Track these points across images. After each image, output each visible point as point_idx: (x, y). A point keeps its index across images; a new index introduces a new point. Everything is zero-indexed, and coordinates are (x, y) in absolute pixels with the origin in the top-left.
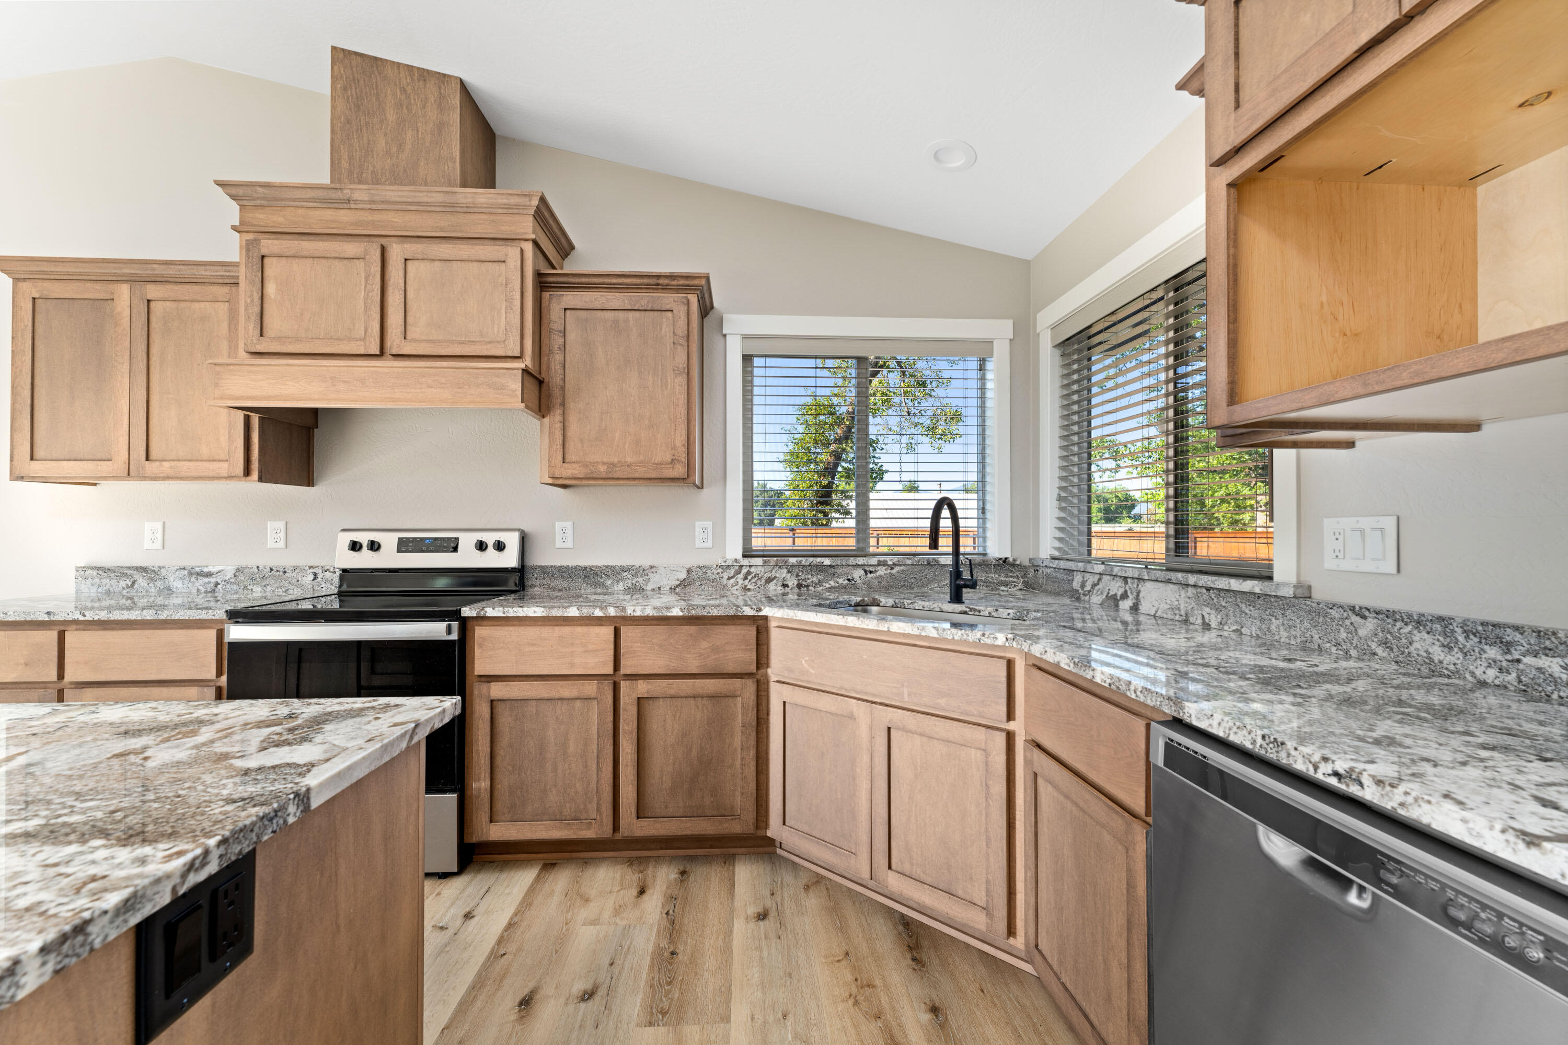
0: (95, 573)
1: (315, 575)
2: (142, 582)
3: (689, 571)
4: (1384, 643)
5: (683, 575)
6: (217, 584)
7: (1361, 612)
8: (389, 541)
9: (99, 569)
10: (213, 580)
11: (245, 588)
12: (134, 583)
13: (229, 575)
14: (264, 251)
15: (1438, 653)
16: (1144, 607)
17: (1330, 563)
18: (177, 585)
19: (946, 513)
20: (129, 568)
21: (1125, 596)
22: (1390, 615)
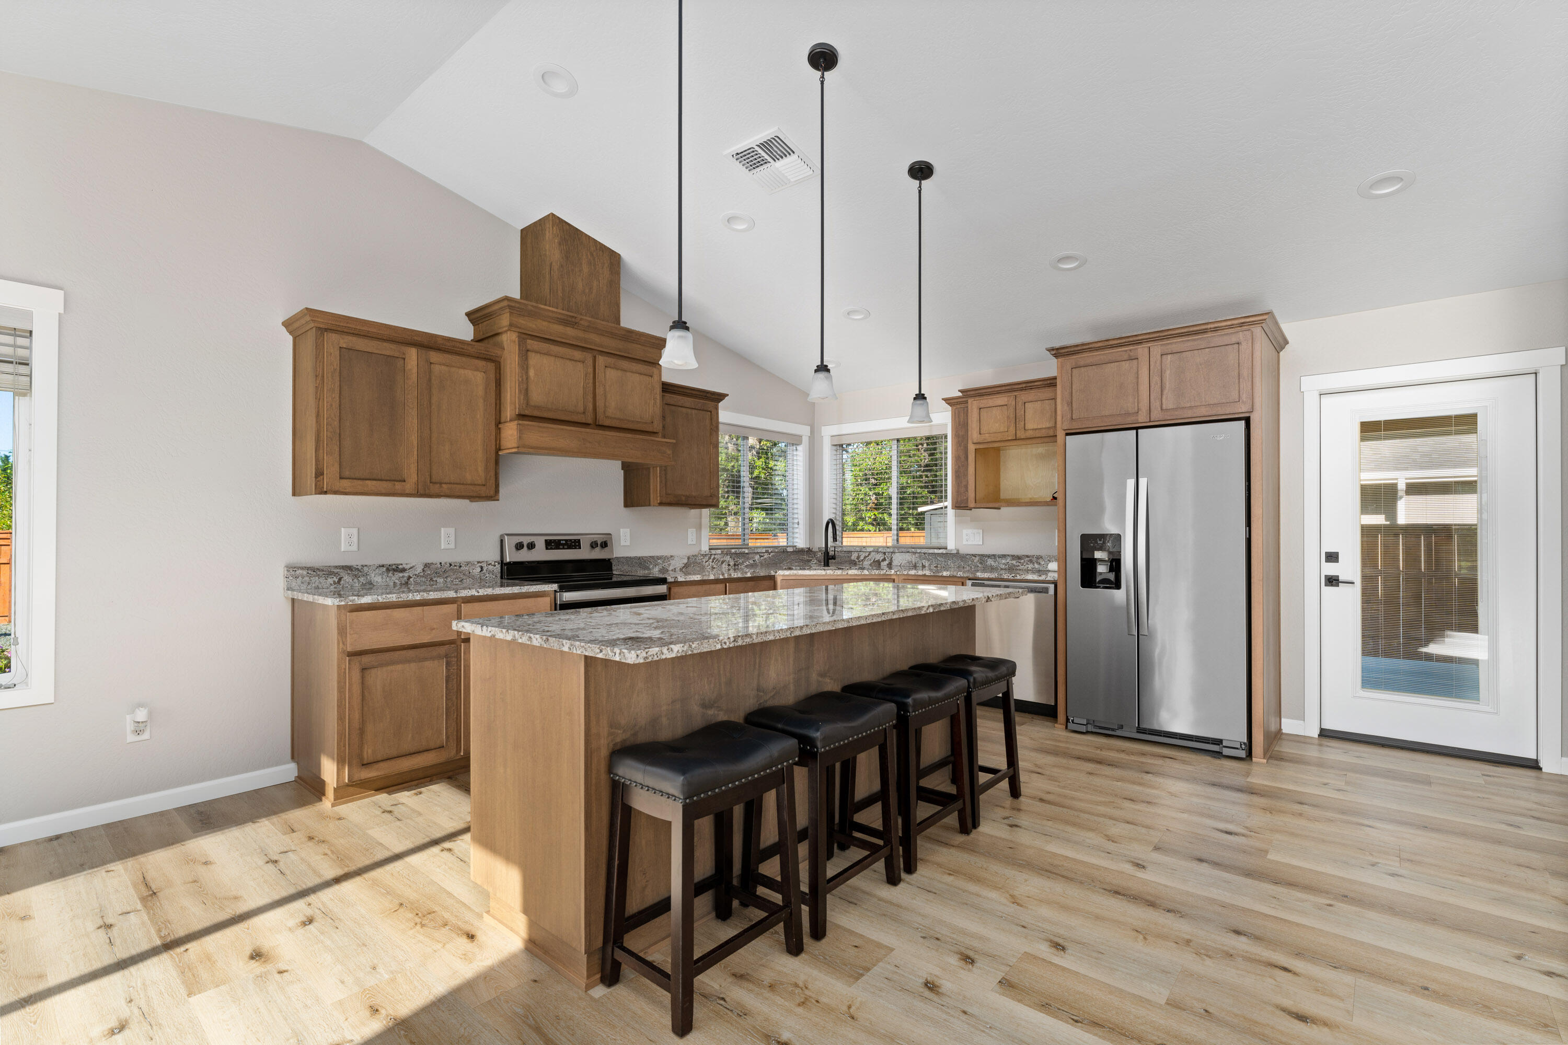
0: (305, 572)
1: (482, 568)
2: (347, 578)
3: (689, 558)
4: (981, 563)
5: (685, 561)
6: (409, 577)
7: (975, 556)
8: (540, 543)
9: (308, 568)
10: (406, 575)
11: (431, 579)
12: (340, 579)
13: (419, 569)
14: (529, 347)
15: (993, 563)
16: (894, 563)
17: (965, 542)
18: (377, 579)
19: (830, 525)
20: (336, 567)
21: (884, 560)
22: (982, 555)
